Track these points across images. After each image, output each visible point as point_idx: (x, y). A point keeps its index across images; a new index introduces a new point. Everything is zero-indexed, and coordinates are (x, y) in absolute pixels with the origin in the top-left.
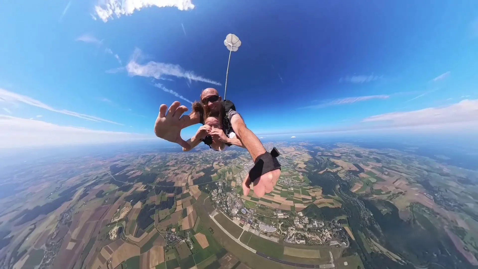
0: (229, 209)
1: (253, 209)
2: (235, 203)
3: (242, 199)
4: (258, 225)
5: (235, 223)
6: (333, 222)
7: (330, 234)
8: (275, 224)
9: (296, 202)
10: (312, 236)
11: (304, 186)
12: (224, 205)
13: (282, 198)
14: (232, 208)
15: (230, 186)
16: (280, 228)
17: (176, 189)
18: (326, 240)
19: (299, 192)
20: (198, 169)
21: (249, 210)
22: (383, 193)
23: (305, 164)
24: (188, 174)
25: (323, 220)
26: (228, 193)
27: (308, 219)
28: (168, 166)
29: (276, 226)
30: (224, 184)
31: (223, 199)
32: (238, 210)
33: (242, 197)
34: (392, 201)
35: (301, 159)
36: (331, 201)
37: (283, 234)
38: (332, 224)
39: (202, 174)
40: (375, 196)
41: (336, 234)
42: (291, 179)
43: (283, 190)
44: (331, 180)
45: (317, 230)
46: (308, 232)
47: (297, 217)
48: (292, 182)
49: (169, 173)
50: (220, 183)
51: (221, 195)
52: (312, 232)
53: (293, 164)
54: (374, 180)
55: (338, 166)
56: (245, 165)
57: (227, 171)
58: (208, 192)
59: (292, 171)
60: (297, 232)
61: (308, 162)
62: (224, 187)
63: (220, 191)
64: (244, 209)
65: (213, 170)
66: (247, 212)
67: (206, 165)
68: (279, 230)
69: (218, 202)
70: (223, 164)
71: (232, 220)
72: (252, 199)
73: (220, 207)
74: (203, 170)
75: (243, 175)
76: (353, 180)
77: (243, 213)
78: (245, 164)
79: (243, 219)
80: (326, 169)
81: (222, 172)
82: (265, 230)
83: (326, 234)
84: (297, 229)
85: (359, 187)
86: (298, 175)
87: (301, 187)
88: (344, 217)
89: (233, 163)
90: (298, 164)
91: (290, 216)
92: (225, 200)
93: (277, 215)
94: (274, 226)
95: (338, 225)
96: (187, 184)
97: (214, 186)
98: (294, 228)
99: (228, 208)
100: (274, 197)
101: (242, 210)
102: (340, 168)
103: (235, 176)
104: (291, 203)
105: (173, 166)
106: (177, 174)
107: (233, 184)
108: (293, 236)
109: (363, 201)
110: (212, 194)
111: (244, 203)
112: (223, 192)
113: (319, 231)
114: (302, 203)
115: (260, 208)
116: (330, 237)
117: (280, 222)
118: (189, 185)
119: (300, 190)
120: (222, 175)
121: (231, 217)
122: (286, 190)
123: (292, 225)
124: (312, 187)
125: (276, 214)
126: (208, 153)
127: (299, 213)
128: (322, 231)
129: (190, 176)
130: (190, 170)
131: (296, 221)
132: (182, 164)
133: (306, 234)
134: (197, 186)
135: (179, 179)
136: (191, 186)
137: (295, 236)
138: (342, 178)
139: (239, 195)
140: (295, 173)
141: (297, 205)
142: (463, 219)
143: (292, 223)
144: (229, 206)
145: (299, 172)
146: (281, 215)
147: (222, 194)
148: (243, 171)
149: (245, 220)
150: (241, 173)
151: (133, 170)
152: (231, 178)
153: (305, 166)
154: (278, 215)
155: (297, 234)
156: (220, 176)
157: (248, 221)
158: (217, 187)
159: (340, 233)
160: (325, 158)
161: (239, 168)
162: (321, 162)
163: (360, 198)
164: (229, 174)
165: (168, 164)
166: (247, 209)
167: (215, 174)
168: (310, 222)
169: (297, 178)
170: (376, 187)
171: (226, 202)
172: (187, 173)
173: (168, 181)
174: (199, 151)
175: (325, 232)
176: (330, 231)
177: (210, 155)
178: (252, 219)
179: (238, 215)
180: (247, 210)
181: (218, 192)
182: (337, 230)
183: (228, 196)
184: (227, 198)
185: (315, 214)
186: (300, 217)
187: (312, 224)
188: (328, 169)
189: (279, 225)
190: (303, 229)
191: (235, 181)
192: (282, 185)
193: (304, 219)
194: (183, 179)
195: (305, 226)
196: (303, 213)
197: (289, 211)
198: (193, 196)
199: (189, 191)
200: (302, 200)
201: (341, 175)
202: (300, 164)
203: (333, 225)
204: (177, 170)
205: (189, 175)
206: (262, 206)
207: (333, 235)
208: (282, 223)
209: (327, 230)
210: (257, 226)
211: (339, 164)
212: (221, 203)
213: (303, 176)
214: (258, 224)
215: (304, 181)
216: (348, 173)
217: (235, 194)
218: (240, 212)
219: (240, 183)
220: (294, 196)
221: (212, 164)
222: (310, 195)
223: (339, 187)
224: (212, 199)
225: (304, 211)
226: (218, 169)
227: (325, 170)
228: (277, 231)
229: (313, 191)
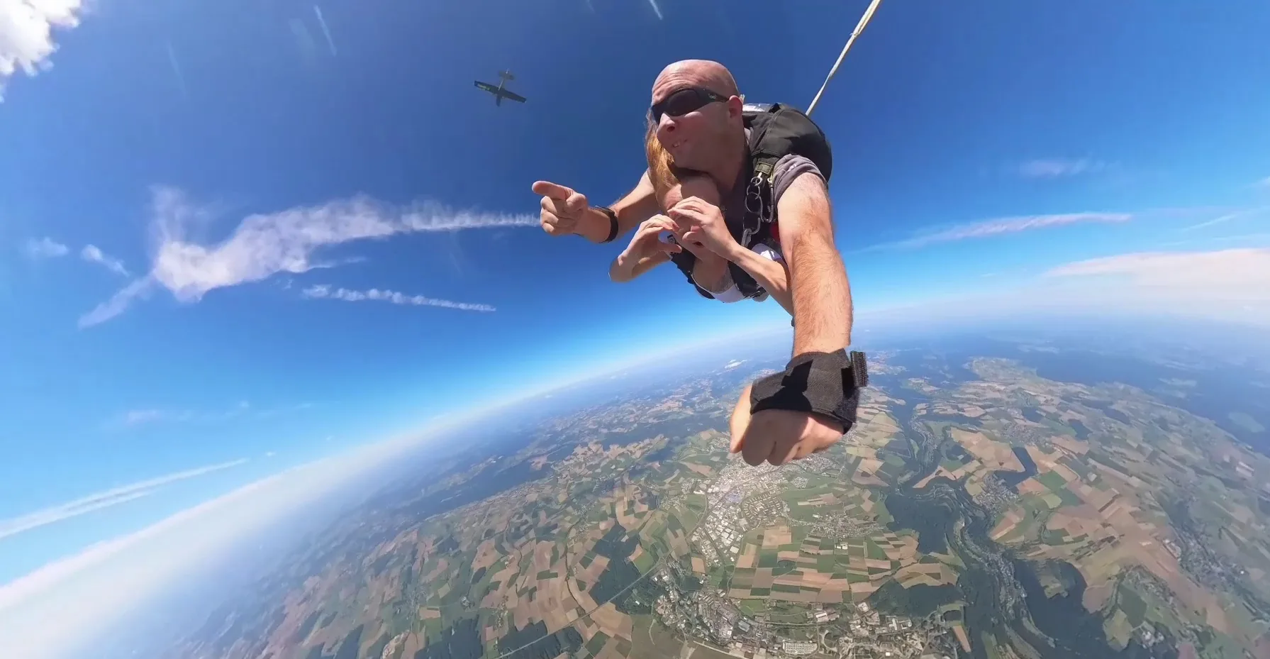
0: (712, 631)
1: (762, 614)
2: (720, 615)
3: (733, 600)
4: (780, 646)
5: (736, 655)
6: (930, 617)
7: (921, 643)
8: (812, 636)
9: (854, 579)
10: (885, 649)
11: (876, 533)
12: (700, 628)
13: (821, 574)
14: (718, 627)
15: (693, 573)
16: (823, 642)
17: (561, 639)
18: (913, 654)
19: (859, 553)
20: (578, 547)
21: (753, 619)
22: (1066, 539)
23: (879, 456)
24: (561, 578)
25: (911, 615)
26: (695, 595)
27: (880, 616)
28: (482, 571)
29: (815, 640)
30: (674, 572)
31: (689, 613)
32: (732, 628)
33: (730, 594)
34: (1080, 563)
35: (868, 441)
36: (935, 568)
37: (830, 652)
38: (929, 621)
39: (602, 562)
40: (1045, 548)
41: (934, 642)
42: (842, 517)
43: (822, 552)
44: (945, 507)
45: (896, 637)
46: (879, 642)
47: (856, 615)
48: (844, 527)
49: (506, 598)
50: (665, 575)
51: (682, 606)
52: (887, 641)
53: (843, 460)
54: (1053, 501)
55: (968, 458)
56: (710, 490)
57: (665, 531)
58: (645, 610)
59: (844, 490)
60: (858, 645)
61: (887, 447)
62: (678, 580)
63: (673, 595)
64: (744, 621)
65: (626, 537)
66: (751, 627)
67: (597, 527)
68: (822, 646)
69: (683, 626)
70: (645, 508)
71: (728, 651)
72: (755, 592)
73: (693, 635)
74: (600, 548)
75: (714, 530)
76: (1002, 502)
77: (743, 629)
78: (709, 486)
79: (748, 643)
80: (935, 473)
81: (653, 536)
82: (796, 653)
83: (913, 642)
84: (858, 639)
85: (1011, 523)
86: (859, 500)
87: (866, 538)
88: (957, 606)
89: (671, 493)
90: (858, 459)
91: (841, 615)
92: (695, 615)
93: (815, 616)
94: (811, 642)
95: (940, 623)
96: (581, 612)
97: (653, 590)
98: (851, 637)
99: (709, 631)
100: (805, 577)
101: (741, 623)
102: (976, 464)
103: (694, 539)
104: (842, 584)
105: (500, 565)
106: (531, 593)
107: (697, 565)
108: (849, 652)
109: (1013, 562)
110: (660, 611)
111: (739, 608)
112: (682, 596)
113: (899, 638)
114: (868, 581)
115: (776, 608)
116: (921, 648)
117: (822, 630)
118: (587, 611)
119: (865, 546)
120: (658, 548)
121: (724, 645)
122: (829, 552)
123: (846, 633)
124: (893, 535)
125: (812, 616)
126: (577, 470)
127: (860, 606)
128: (905, 638)
129: (573, 584)
130: (560, 562)
131: (854, 624)
132: (521, 546)
133: (874, 646)
134: (609, 606)
135: (546, 604)
136: (595, 610)
137: (853, 654)
138: (974, 499)
139: (721, 591)
140: (851, 495)
141: (857, 588)
142: (1223, 608)
143: (845, 628)
144: (709, 625)
145: (863, 487)
146: (822, 616)
147: (682, 602)
148: (710, 518)
149: (753, 645)
150: (708, 526)
151: (387, 638)
152: (686, 551)
153: (879, 464)
154: (817, 616)
155: (857, 648)
156: (653, 551)
157: (758, 643)
158: (661, 589)
159: (942, 639)
160: (936, 426)
161: (697, 508)
162: (924, 444)
163: (1008, 555)
164: (676, 536)
165: (476, 566)
166: (750, 618)
167: (639, 551)
168: (883, 621)
169: (858, 513)
170: (1054, 524)
171: (699, 618)
172: (556, 575)
173: (521, 626)
174: (546, 467)
175: (913, 639)
176: (922, 636)
177: (589, 479)
178: (765, 638)
179: (735, 638)
180: (750, 621)
181: (669, 601)
182: (937, 634)
183: (698, 604)
184: (698, 608)
185: (894, 604)
186: (862, 614)
187: (887, 626)
188: (940, 471)
189: (820, 637)
190: (867, 637)
191: (700, 554)
192: (819, 540)
193: (870, 617)
194: (558, 601)
195: (873, 632)
196: (869, 605)
197: (838, 604)
198: (617, 637)
199: (599, 627)
200: (866, 574)
201: (973, 489)
202: (866, 458)
203: (932, 623)
204: (520, 576)
205: (566, 580)
206: (779, 605)
207: (927, 644)
208: (827, 632)
209: (915, 634)
210: (779, 648)
211: (973, 450)
212: (689, 625)
213: (873, 503)
214: (779, 644)
215: (875, 519)
216: (992, 481)
217: (711, 592)
218: (737, 631)
219: (713, 557)
220: (848, 566)
221: (611, 516)
222: (886, 559)
223: (964, 525)
224: (667, 623)
225: (871, 598)
226: (640, 529)
227: (933, 476)
228: (817, 649)
229: (895, 546)
